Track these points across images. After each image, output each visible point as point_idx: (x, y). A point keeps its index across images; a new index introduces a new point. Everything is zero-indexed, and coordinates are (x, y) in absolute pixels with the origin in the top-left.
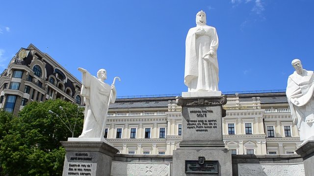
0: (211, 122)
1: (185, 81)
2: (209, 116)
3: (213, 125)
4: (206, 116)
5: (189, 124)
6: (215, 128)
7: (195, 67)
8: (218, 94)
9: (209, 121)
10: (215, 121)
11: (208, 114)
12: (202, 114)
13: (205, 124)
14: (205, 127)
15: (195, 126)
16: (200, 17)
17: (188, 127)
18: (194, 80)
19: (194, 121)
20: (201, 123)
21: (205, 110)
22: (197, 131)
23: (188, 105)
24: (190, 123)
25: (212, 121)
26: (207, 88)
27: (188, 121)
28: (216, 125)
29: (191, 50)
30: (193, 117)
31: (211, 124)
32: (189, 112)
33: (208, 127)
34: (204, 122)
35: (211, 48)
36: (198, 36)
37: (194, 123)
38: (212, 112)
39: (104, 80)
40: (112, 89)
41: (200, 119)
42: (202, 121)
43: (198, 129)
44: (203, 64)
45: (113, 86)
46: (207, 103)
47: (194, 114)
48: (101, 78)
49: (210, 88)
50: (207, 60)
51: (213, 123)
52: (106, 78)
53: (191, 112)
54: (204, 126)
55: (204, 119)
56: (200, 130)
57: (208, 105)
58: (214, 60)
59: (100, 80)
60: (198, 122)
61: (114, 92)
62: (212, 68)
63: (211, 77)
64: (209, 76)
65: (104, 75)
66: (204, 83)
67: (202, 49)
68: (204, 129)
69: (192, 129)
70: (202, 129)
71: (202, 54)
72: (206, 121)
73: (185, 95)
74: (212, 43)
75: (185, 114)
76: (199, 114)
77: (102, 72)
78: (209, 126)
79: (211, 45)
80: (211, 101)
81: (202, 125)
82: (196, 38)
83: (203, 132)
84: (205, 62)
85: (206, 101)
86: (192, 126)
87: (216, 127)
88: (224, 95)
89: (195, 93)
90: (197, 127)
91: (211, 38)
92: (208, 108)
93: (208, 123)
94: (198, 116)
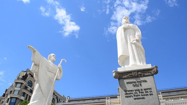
0: (147, 91)
1: (119, 61)
2: (144, 86)
3: (149, 93)
4: (141, 85)
5: (127, 94)
6: (152, 96)
7: (126, 49)
8: (149, 66)
9: (145, 90)
10: (150, 89)
11: (143, 84)
12: (138, 84)
13: (142, 93)
14: (142, 95)
15: (133, 95)
16: (125, 20)
17: (126, 97)
18: (126, 59)
19: (131, 91)
20: (138, 92)
21: (139, 80)
22: (135, 99)
23: (123, 77)
24: (127, 92)
25: (148, 89)
26: (139, 63)
27: (126, 91)
28: (152, 93)
29: (122, 38)
30: (130, 87)
31: (147, 92)
32: (126, 84)
33: (145, 95)
34: (141, 91)
35: (136, 36)
36: (125, 29)
37: (131, 92)
38: (146, 81)
39: (53, 61)
40: (59, 68)
41: (136, 88)
42: (138, 90)
43: (135, 97)
44: (132, 47)
45: (59, 65)
46: (140, 74)
47: (130, 84)
48: (51, 60)
49: (141, 63)
50: (135, 44)
51: (149, 91)
52: (55, 60)
53: (127, 83)
54: (140, 94)
55: (140, 88)
56: (137, 99)
57: (141, 76)
58: (140, 44)
59: (50, 61)
60: (134, 92)
61: (60, 70)
62: (140, 49)
63: (140, 56)
64: (138, 55)
65: (53, 58)
66: (135, 60)
67: (129, 38)
68: (141, 97)
69: (130, 98)
70: (140, 97)
71: (130, 40)
72: (142, 90)
73: (120, 70)
74: (136, 33)
75: (122, 86)
76: (134, 84)
77: (52, 56)
78: (145, 93)
79: (136, 34)
80: (144, 73)
81: (138, 94)
82: (124, 31)
83: (141, 100)
84: (133, 46)
85: (139, 73)
86: (129, 95)
87: (152, 94)
88: (155, 66)
89: (128, 68)
90: (134, 95)
91: (135, 31)
92: (142, 79)
93: (144, 91)
94: (134, 86)
